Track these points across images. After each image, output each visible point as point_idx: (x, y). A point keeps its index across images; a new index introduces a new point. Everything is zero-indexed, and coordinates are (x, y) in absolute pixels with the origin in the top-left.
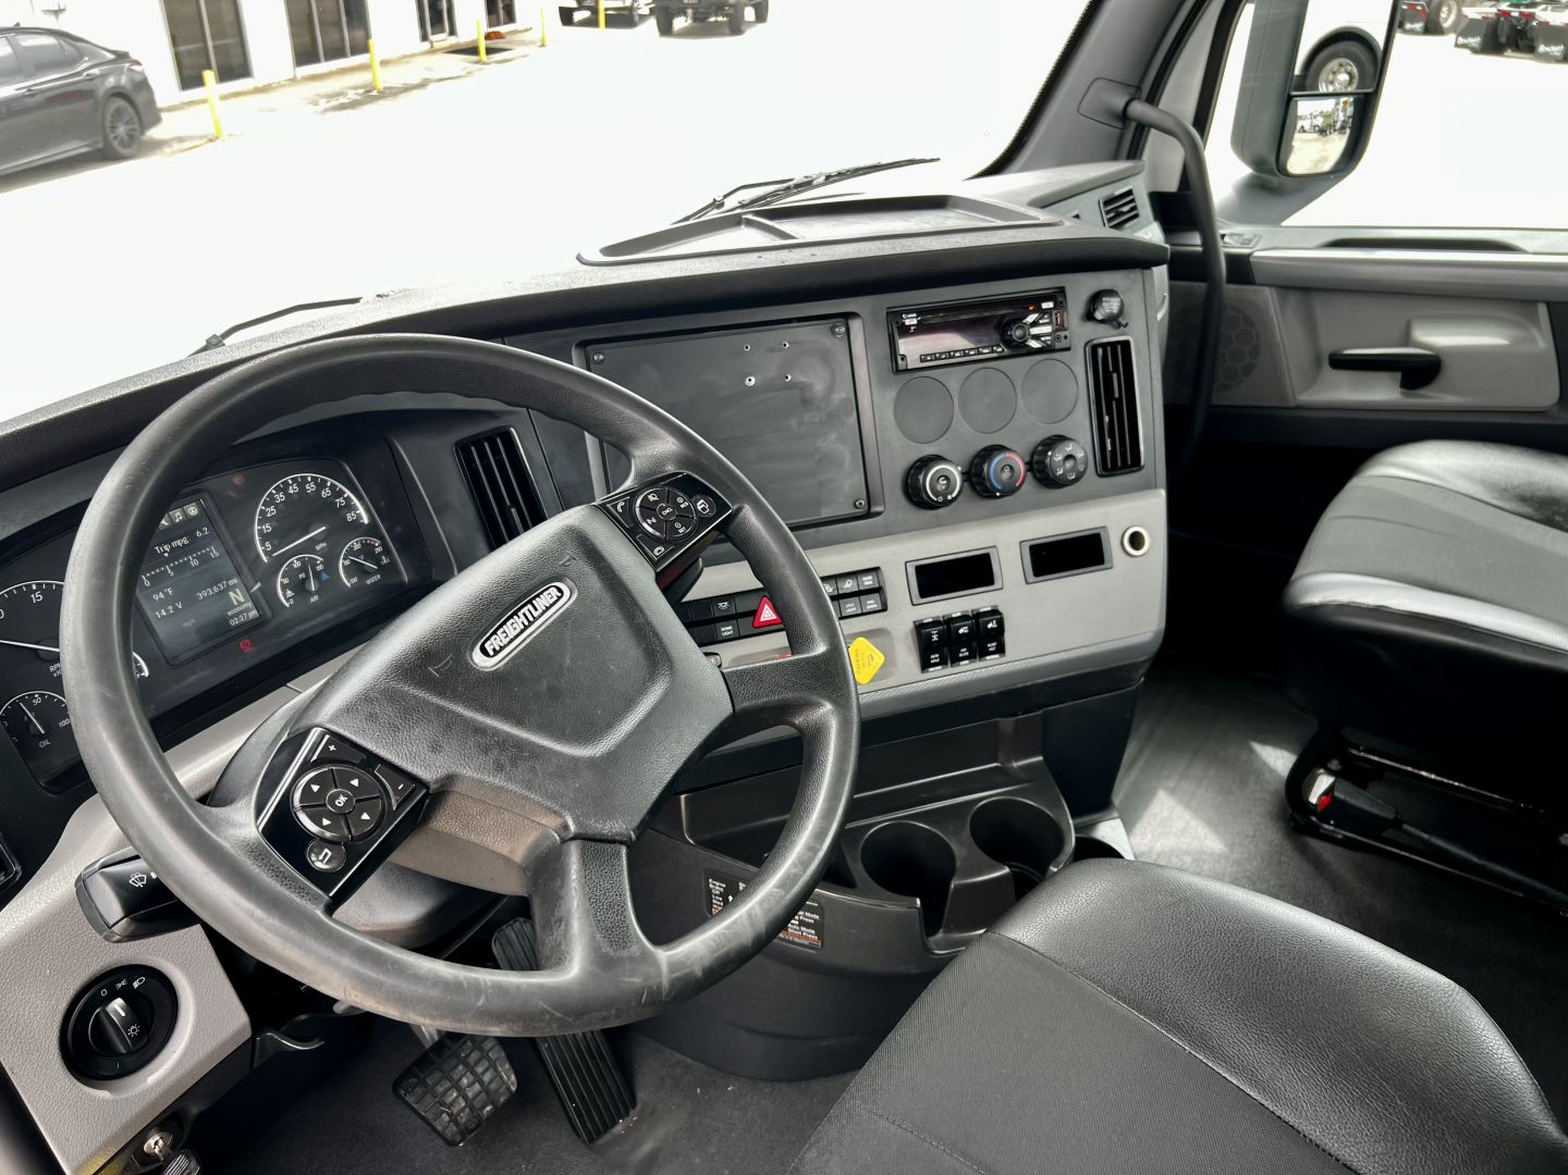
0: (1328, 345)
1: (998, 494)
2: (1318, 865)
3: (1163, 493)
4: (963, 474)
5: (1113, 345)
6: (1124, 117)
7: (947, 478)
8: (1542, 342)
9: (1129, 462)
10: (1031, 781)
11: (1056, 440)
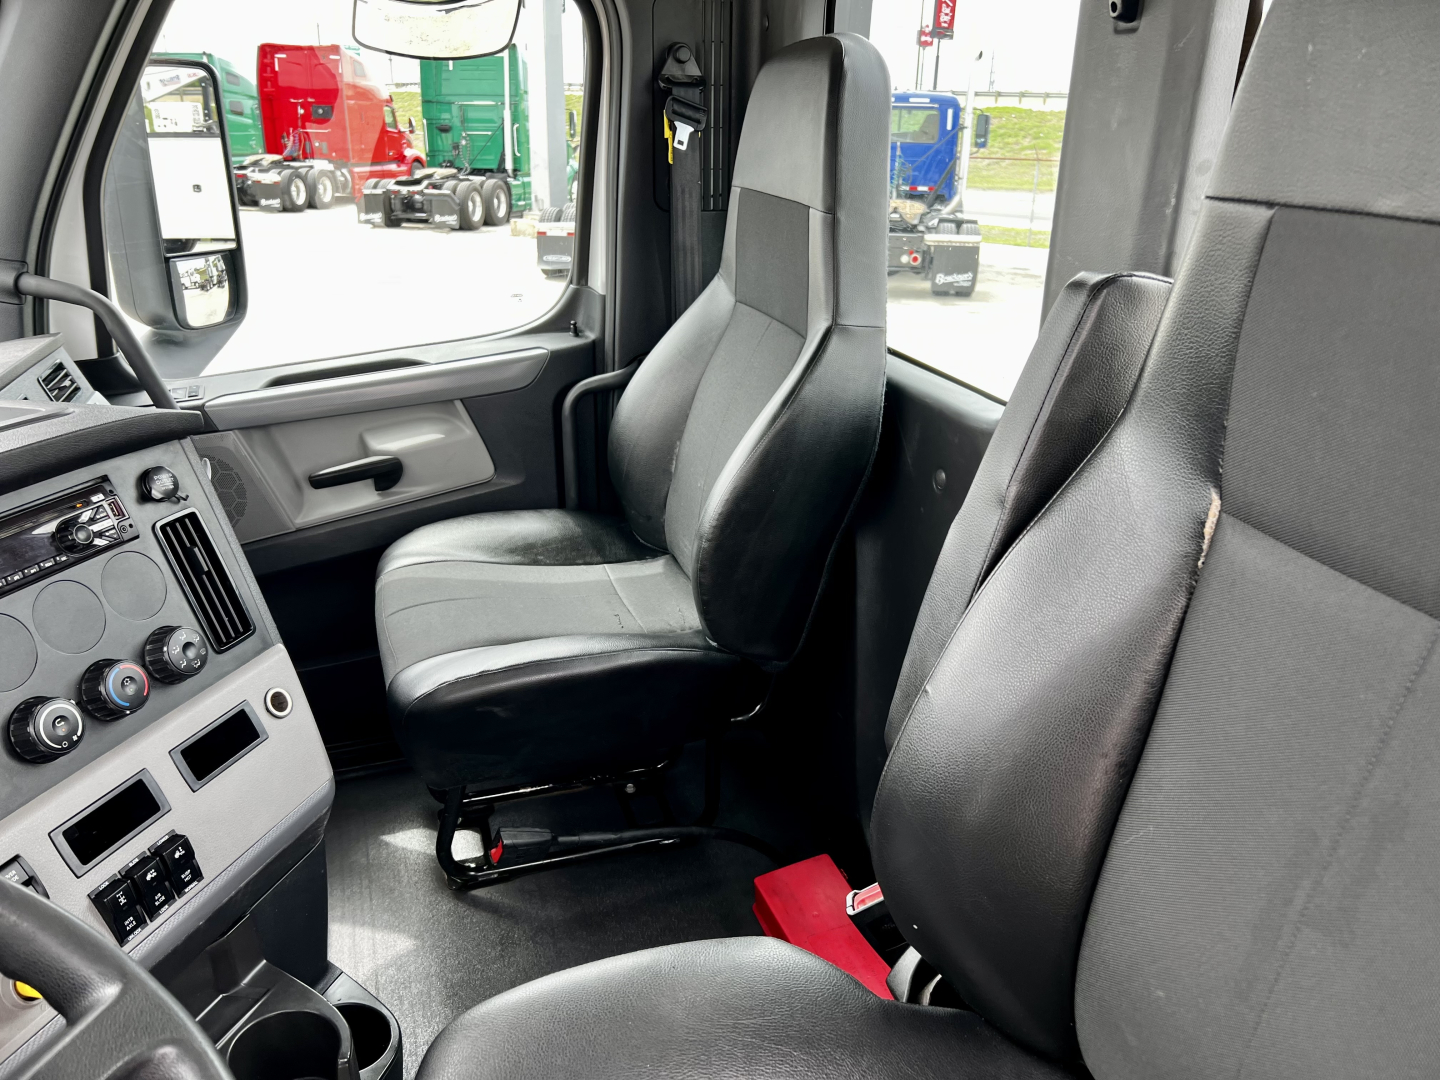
0: (301, 469)
1: (128, 712)
2: (491, 908)
3: (281, 646)
4: (79, 704)
5: (181, 520)
6: (17, 292)
7: (63, 718)
8: (468, 431)
9: (241, 630)
10: (268, 991)
11: (163, 634)
